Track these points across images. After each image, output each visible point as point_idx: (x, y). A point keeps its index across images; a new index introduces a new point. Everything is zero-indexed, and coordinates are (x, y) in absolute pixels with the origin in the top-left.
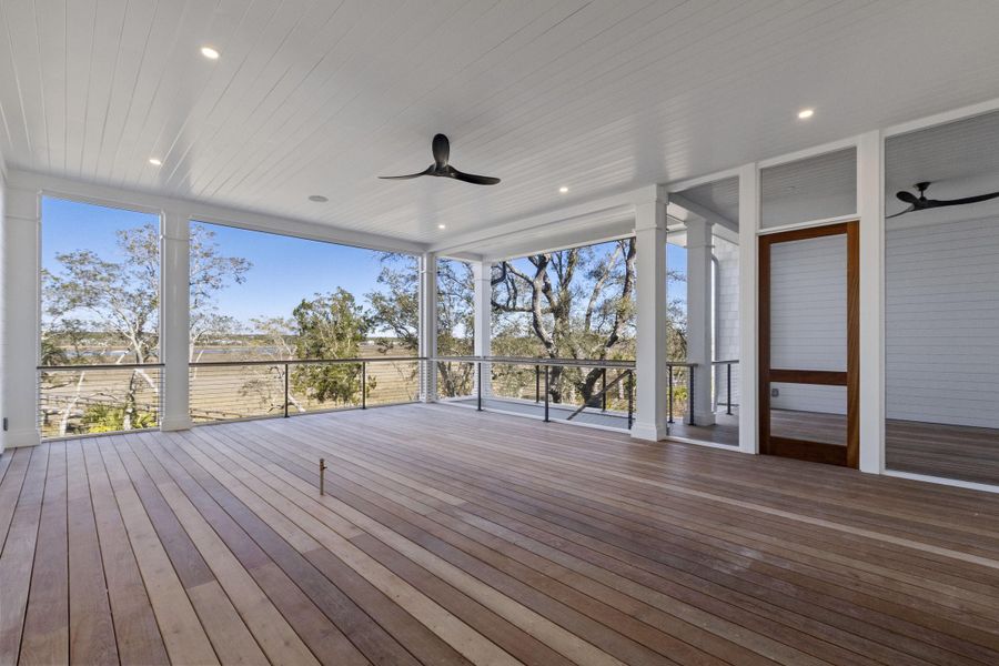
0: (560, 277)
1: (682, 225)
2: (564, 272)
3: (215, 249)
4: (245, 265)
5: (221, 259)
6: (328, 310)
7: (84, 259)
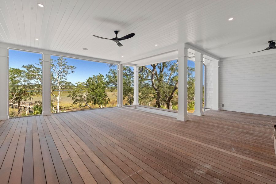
0: (160, 70)
1: (193, 55)
2: (161, 69)
3: (66, 63)
4: (74, 68)
5: (67, 66)
6: (97, 80)
7: (31, 66)
